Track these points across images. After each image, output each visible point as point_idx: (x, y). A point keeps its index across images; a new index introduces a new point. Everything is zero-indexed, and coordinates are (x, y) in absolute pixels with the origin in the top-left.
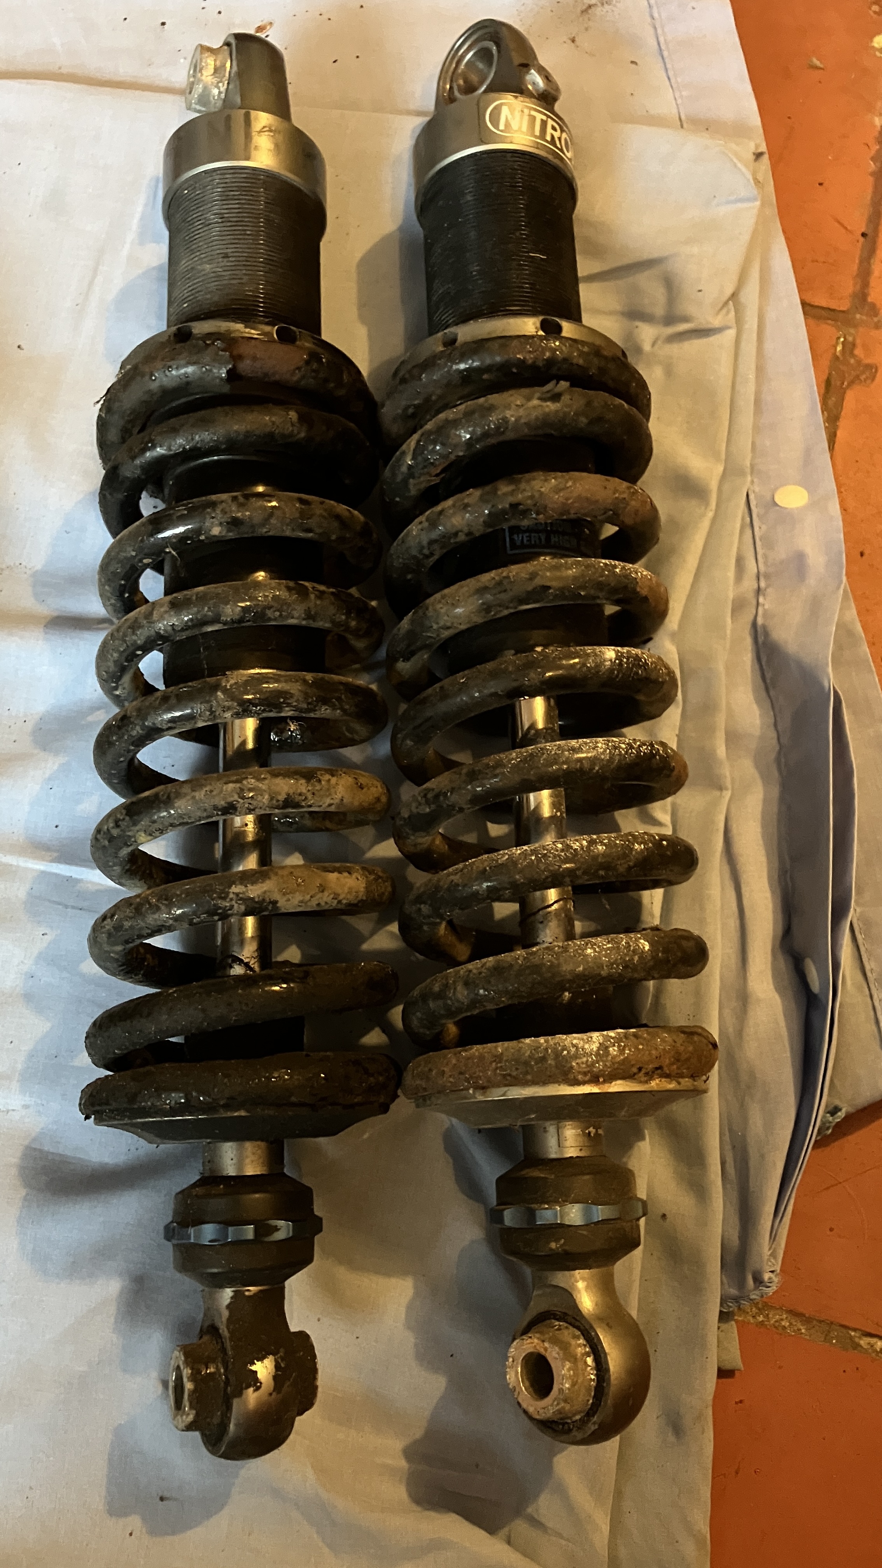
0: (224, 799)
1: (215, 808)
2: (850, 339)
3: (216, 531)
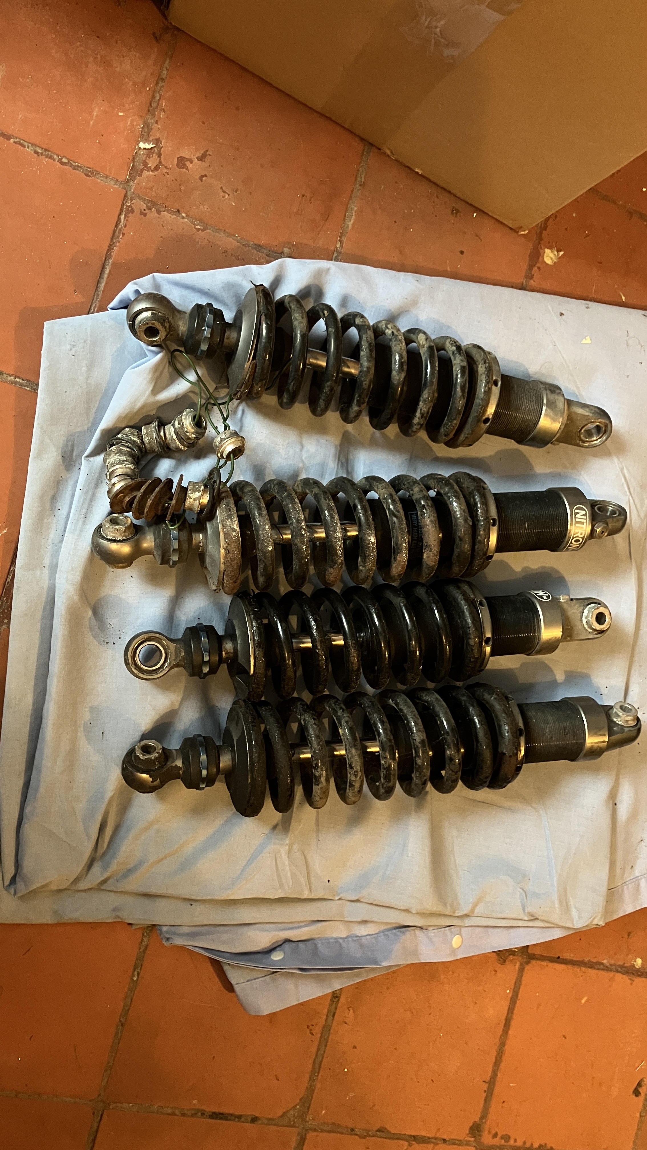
0: (355, 766)
1: (352, 762)
2: (516, 954)
3: (448, 752)
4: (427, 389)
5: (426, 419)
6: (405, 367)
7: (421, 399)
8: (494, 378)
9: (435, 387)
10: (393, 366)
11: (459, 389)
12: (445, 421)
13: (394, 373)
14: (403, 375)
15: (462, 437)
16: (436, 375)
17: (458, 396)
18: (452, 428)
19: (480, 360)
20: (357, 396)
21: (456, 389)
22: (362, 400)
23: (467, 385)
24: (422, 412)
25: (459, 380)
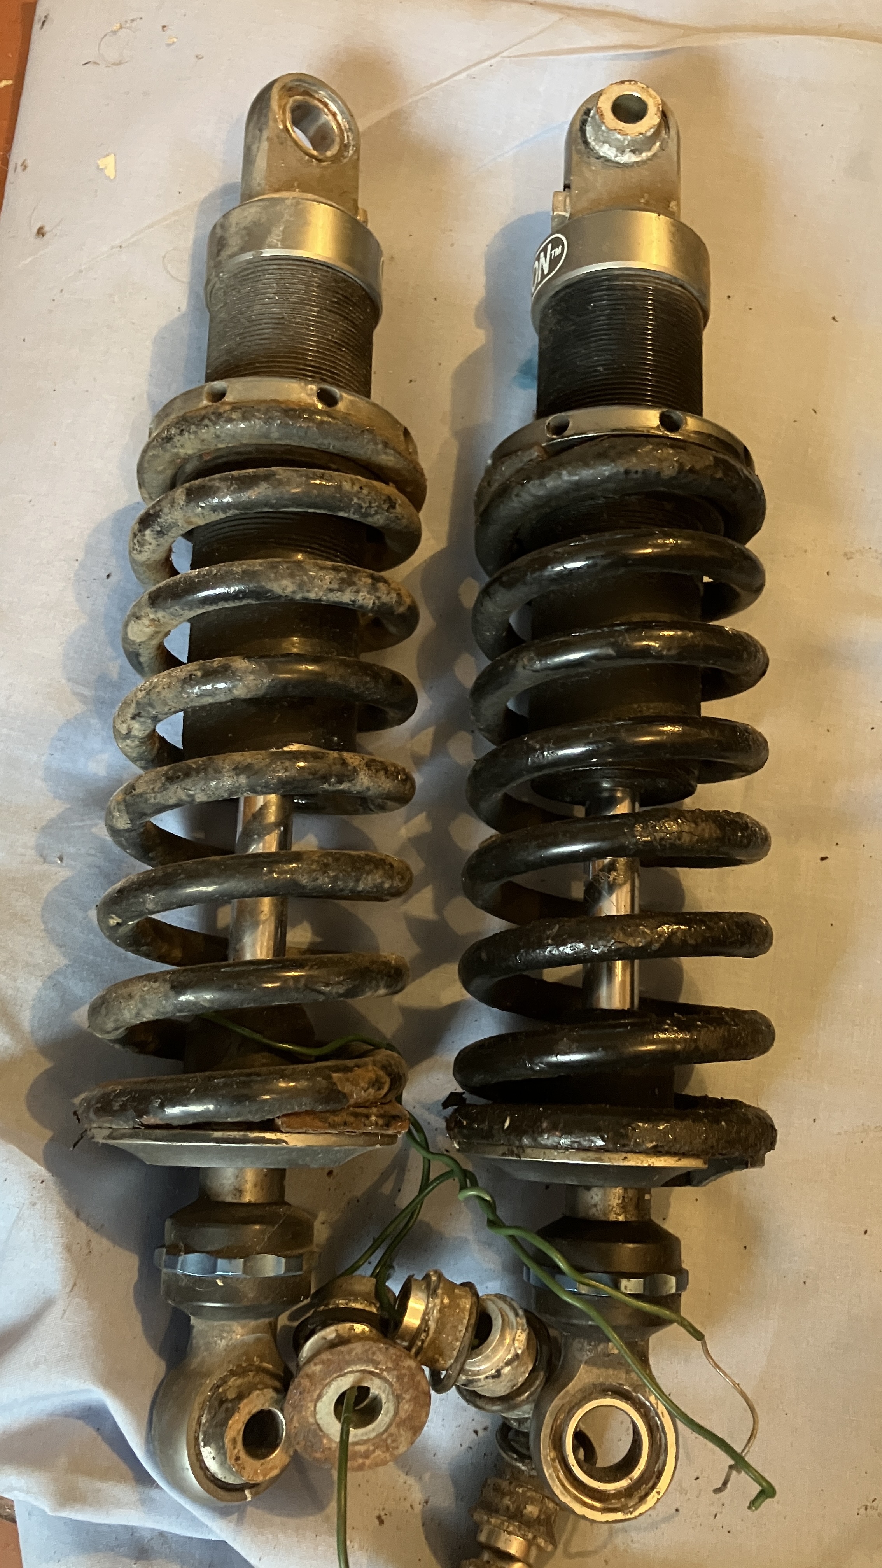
4: (269, 586)
5: (356, 572)
6: (217, 662)
7: (298, 597)
8: (205, 402)
9: (256, 564)
10: (222, 698)
11: (251, 495)
12: (352, 517)
13: (240, 691)
14: (240, 664)
15: (387, 459)
16: (224, 567)
17: (269, 492)
18: (365, 491)
19: (167, 456)
20: (326, 786)
21: (252, 505)
22: (337, 768)
23: (235, 473)
24: (336, 586)
25: (228, 499)
